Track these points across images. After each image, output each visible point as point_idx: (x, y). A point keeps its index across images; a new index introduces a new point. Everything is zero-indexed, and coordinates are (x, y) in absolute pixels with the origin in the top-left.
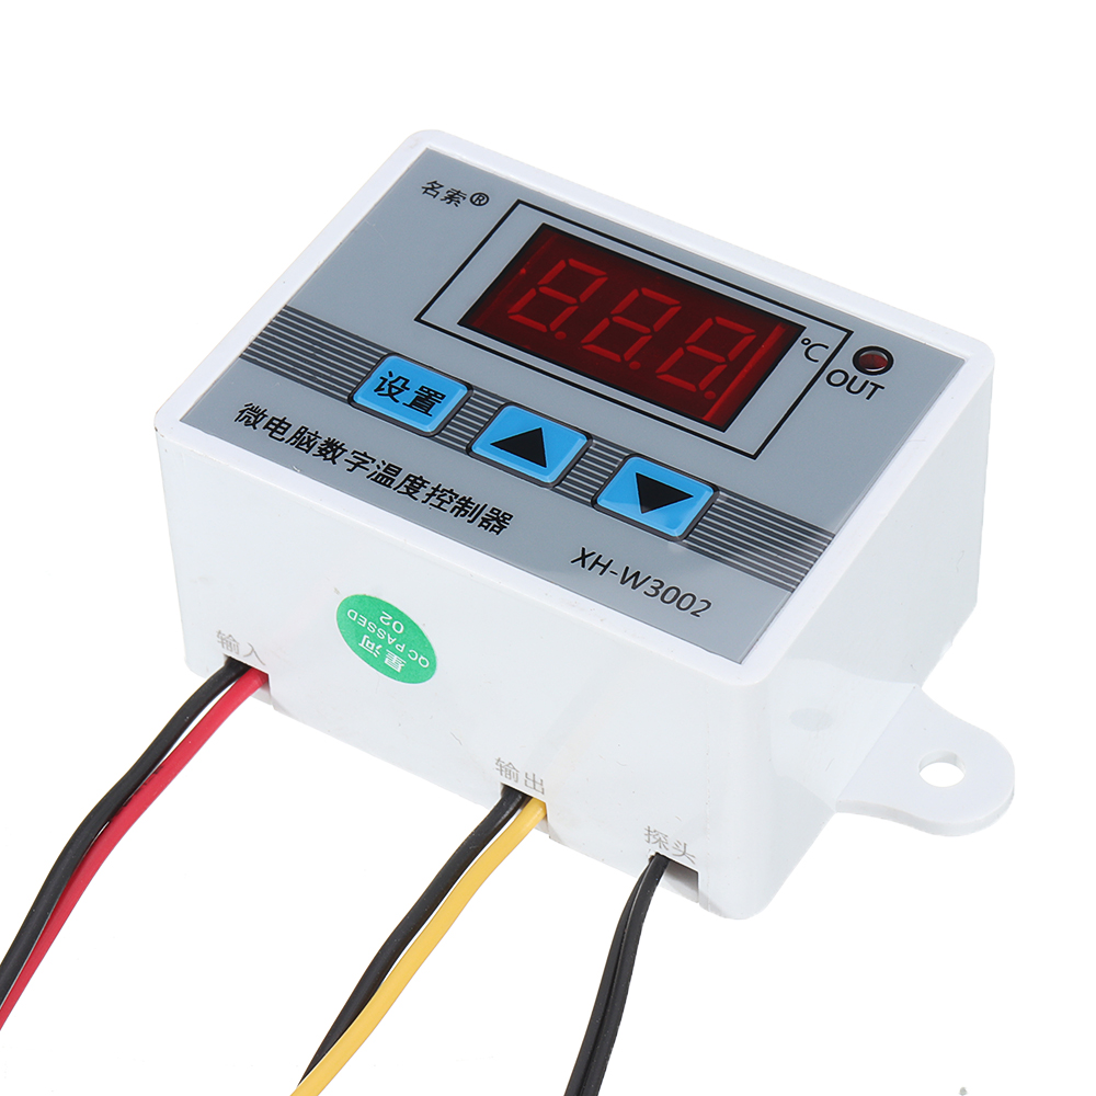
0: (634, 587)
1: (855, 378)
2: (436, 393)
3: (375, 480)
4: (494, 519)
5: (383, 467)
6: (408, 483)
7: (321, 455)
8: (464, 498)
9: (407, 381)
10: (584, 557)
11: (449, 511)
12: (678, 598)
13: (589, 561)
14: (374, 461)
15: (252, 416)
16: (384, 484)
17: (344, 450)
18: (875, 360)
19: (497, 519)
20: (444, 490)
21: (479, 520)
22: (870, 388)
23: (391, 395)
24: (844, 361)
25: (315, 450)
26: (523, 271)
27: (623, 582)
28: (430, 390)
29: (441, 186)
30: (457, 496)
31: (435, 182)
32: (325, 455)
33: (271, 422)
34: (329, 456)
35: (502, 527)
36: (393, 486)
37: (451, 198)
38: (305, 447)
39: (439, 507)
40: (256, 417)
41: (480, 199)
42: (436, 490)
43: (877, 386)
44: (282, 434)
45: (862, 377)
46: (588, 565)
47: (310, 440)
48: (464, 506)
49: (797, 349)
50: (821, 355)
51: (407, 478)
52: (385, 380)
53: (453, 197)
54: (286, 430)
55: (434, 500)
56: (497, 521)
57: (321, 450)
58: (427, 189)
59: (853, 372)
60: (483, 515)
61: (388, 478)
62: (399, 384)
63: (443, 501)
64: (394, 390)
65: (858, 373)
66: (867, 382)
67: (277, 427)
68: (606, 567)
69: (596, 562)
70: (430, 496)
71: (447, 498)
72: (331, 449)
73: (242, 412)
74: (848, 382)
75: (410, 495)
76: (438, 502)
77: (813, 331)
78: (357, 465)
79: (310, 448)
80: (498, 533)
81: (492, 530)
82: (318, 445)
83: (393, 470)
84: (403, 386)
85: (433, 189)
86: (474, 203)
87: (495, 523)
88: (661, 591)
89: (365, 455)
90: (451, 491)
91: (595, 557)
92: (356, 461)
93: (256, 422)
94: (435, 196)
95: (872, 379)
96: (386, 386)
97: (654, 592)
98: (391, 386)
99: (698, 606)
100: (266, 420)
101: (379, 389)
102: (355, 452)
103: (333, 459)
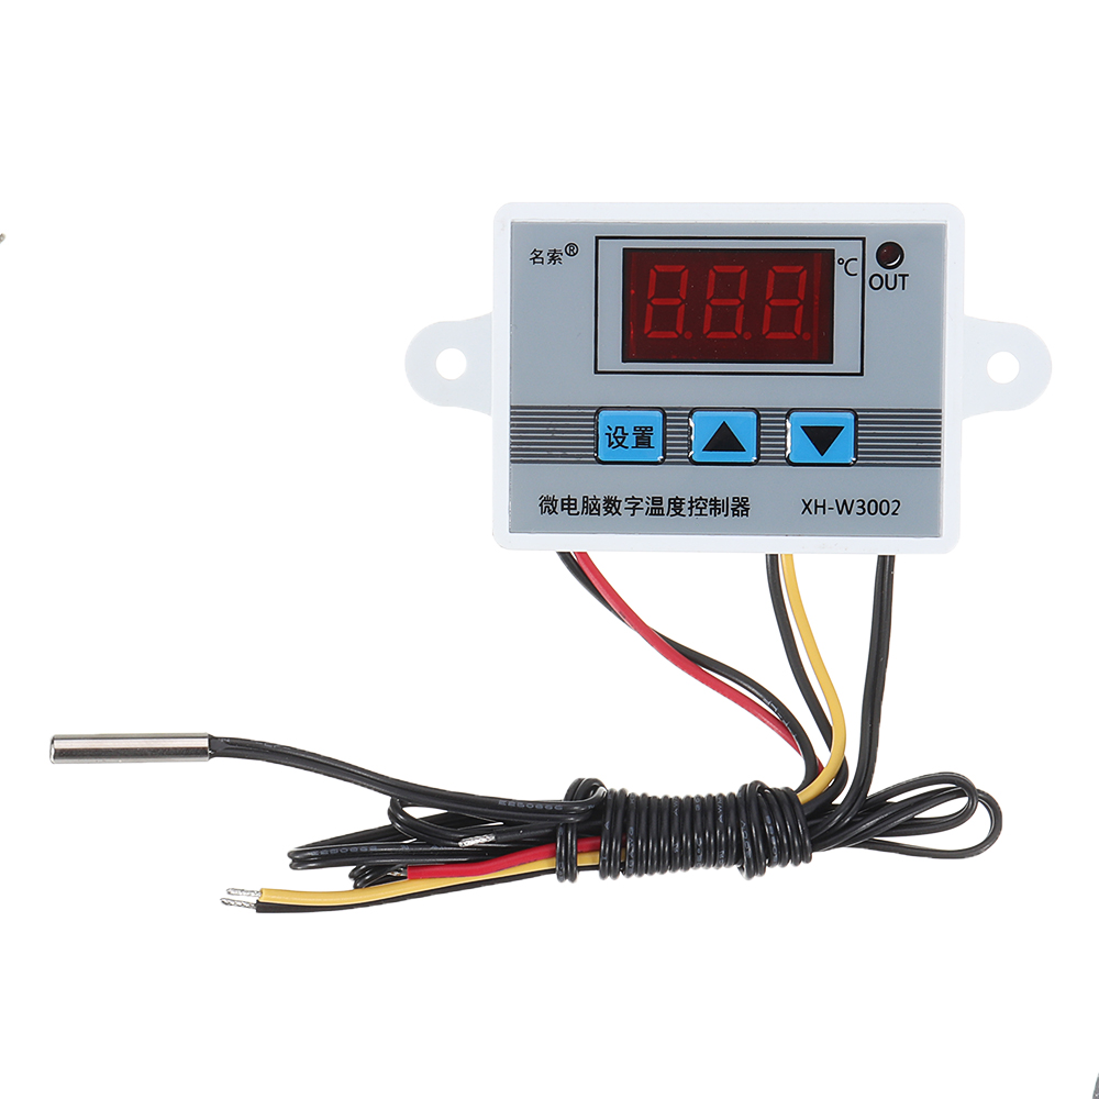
0: (849, 513)
1: (887, 276)
2: (646, 428)
3: (652, 514)
4: (738, 506)
5: (650, 502)
6: (672, 506)
7: (608, 512)
8: (711, 500)
9: (623, 428)
10: (807, 506)
11: (708, 513)
12: (878, 507)
13: (812, 507)
14: (642, 500)
15: (548, 505)
16: (659, 514)
17: (620, 501)
18: (890, 253)
19: (741, 505)
20: (696, 500)
21: (730, 512)
22: (900, 279)
23: (620, 444)
24: (873, 266)
25: (603, 511)
26: (633, 292)
27: (840, 513)
28: (640, 428)
29: (541, 252)
30: (706, 500)
31: (535, 250)
32: (610, 512)
33: (563, 504)
34: (614, 511)
35: (747, 510)
36: (665, 512)
37: (553, 258)
38: (595, 511)
39: (701, 514)
40: (552, 504)
41: (572, 249)
42: (691, 502)
43: (904, 276)
44: (575, 509)
45: (891, 273)
46: (813, 511)
47: (595, 505)
48: (716, 506)
49: (839, 269)
50: (855, 267)
51: (670, 503)
52: (609, 434)
53: (554, 257)
54: (575, 505)
55: (694, 510)
56: (741, 507)
57: (606, 509)
58: (534, 259)
59: (883, 272)
60: (730, 507)
61: (659, 509)
62: (619, 434)
63: (701, 509)
64: (620, 440)
65: (887, 271)
66: (896, 275)
67: (569, 505)
68: (824, 507)
69: (817, 506)
70: (691, 508)
71: (701, 505)
72: (611, 505)
73: (541, 505)
74: (884, 281)
75: (679, 514)
76: (698, 512)
77: (842, 251)
78: (634, 509)
79: (599, 511)
80: (747, 515)
81: (742, 515)
82: (602, 506)
83: (657, 501)
84: (623, 433)
85: (537, 257)
86: (570, 255)
87: (740, 509)
88: (866, 507)
89: (633, 498)
90: (701, 499)
91: (813, 501)
92: (632, 506)
93: (554, 509)
94: (543, 262)
95: (897, 271)
96: (613, 440)
97: (861, 511)
98: (616, 438)
99: (893, 506)
100: (559, 503)
101: (610, 444)
102: (626, 499)
103: (617, 512)
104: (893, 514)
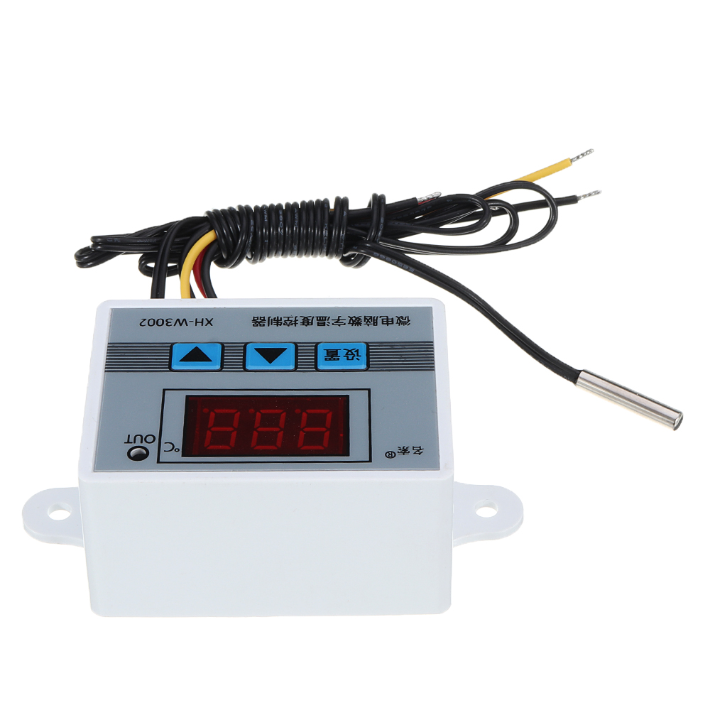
0: (178, 320)
1: (142, 442)
2: (330, 360)
3: (325, 317)
5: (326, 323)
6: (310, 321)
7: (358, 318)
8: (280, 325)
9: (348, 359)
10: (209, 322)
11: (283, 318)
12: (156, 322)
13: (205, 322)
14: (333, 324)
15: (403, 320)
16: (320, 317)
17: (349, 323)
19: (259, 322)
20: (292, 325)
21: (266, 319)
22: (132, 440)
23: (350, 351)
24: (153, 448)
25: (362, 318)
26: (341, 435)
28: (334, 360)
29: (415, 453)
30: (284, 325)
31: (420, 454)
32: (356, 318)
33: (392, 321)
34: (354, 319)
35: (254, 320)
36: (315, 319)
38: (368, 318)
39: (288, 318)
40: (400, 321)
41: (390, 455)
42: (295, 324)
43: (128, 442)
44: (383, 319)
45: (138, 443)
46: (205, 320)
47: (368, 321)
48: (278, 322)
49: (179, 445)
50: (164, 447)
51: (312, 323)
52: (358, 356)
53: (404, 451)
54: (383, 321)
55: (293, 319)
57: (360, 319)
58: (421, 449)
59: (145, 445)
60: (267, 322)
61: (320, 320)
62: (350, 357)
63: (288, 320)
64: (350, 353)
65: (141, 445)
66: (135, 442)
67: (388, 321)
68: (196, 322)
69: (202, 322)
70: (296, 320)
71: (288, 322)
72: (356, 321)
73: (409, 321)
74: (144, 439)
75: (305, 318)
76: (290, 319)
77: (177, 456)
78: (339, 320)
79: (365, 319)
80: (254, 318)
81: (257, 318)
82: (363, 320)
83: (321, 324)
84: (348, 357)
85: (418, 451)
86: (392, 452)
87: (259, 321)
88: (165, 323)
89: (339, 325)
90: (288, 325)
91: (204, 325)
93: (399, 319)
94: (413, 447)
95: (133, 445)
96: (356, 353)
97: (169, 321)
98: (353, 354)
99: (146, 322)
100: (395, 322)
101: (357, 351)
102: (345, 324)
103: (351, 318)
104: (145, 320)
